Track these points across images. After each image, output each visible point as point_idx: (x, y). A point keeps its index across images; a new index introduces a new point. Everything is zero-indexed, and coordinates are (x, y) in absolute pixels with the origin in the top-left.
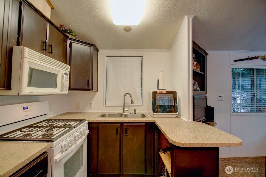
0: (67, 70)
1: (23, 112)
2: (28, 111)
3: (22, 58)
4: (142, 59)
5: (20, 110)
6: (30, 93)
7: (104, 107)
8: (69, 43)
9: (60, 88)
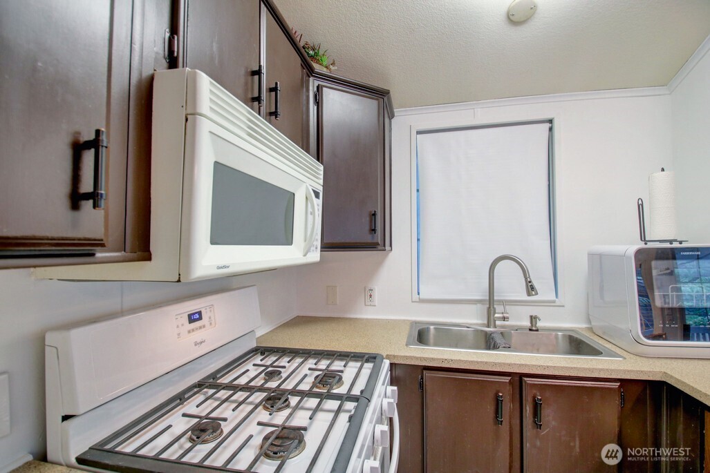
0: (317, 178)
1: (189, 332)
2: (204, 326)
3: (189, 118)
4: (551, 129)
5: (178, 327)
6: (221, 268)
7: (412, 302)
8: (315, 89)
9: (302, 244)
